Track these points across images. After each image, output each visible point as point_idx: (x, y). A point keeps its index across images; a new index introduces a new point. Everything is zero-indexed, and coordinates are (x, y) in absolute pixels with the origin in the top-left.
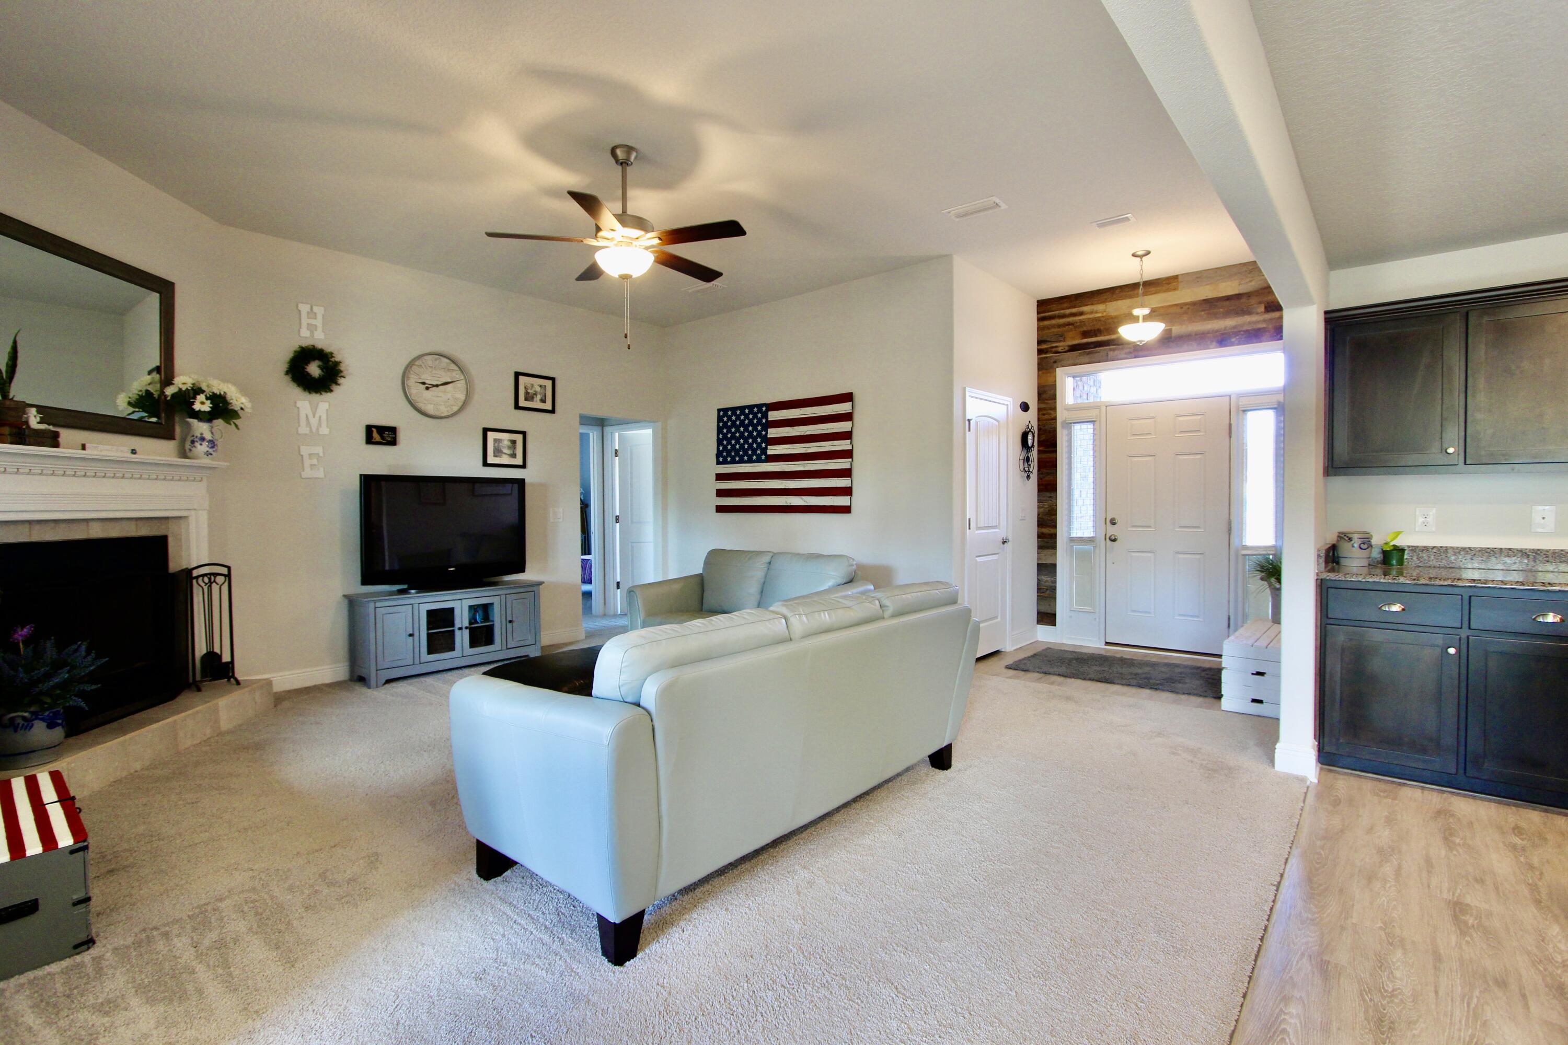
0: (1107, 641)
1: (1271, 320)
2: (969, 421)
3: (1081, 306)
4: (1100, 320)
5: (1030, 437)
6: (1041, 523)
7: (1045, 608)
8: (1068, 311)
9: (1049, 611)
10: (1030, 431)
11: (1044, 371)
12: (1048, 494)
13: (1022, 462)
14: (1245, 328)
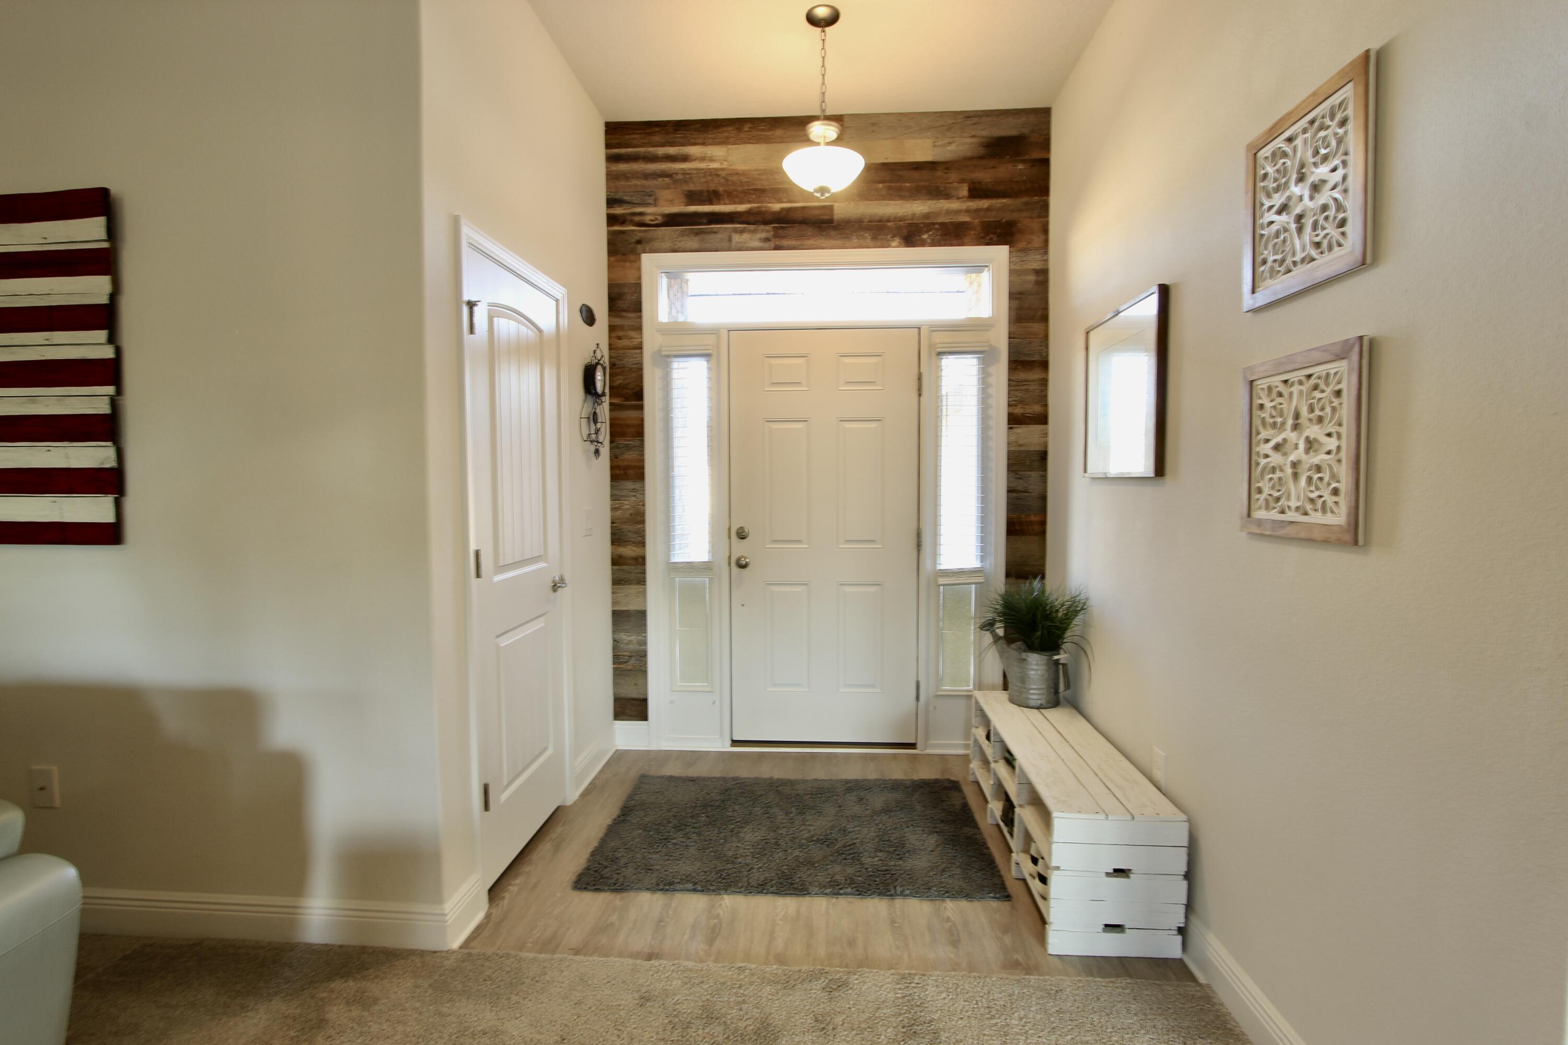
0: (735, 739)
1: (977, 211)
2: (471, 305)
3: (683, 145)
4: (718, 175)
5: (599, 376)
6: (617, 538)
7: (631, 692)
8: (661, 151)
9: (634, 695)
10: (598, 364)
11: (619, 257)
12: (630, 485)
13: (584, 421)
14: (940, 220)
